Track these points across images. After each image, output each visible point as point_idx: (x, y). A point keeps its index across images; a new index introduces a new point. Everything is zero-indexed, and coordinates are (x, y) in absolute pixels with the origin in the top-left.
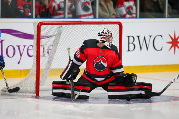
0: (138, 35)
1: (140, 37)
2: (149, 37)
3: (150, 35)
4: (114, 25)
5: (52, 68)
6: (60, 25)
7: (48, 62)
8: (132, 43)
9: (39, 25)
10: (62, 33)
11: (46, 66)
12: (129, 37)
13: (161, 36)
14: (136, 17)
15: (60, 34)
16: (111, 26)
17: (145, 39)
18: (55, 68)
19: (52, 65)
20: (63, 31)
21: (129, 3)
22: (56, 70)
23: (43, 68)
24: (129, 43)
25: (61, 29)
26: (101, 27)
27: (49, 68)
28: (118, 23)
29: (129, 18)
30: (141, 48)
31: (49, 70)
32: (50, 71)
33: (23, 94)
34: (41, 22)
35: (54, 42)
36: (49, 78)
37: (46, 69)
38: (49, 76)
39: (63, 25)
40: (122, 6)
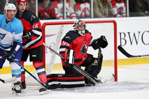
0: (129, 32)
1: (130, 34)
2: (138, 33)
3: (139, 31)
4: (109, 23)
5: (55, 63)
6: (62, 25)
7: (52, 58)
8: (123, 39)
9: (44, 26)
10: (64, 32)
11: (50, 61)
12: (120, 33)
14: (126, 16)
15: (62, 33)
16: (107, 24)
17: (134, 35)
18: (58, 62)
19: (55, 60)
20: (64, 30)
21: (120, 5)
22: (59, 64)
23: (48, 63)
24: (121, 39)
25: (63, 28)
26: (98, 26)
27: (53, 63)
28: (113, 22)
29: (120, 17)
30: (131, 43)
31: (53, 64)
32: (54, 66)
33: (31, 86)
34: (45, 23)
35: (56, 40)
36: (53, 72)
37: (50, 64)
38: (53, 70)
39: (64, 25)
40: (115, 7)
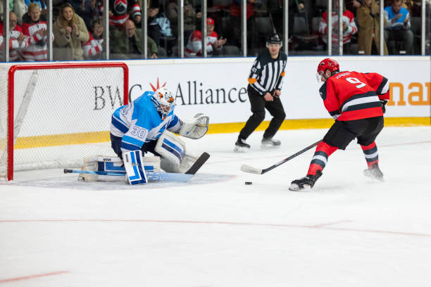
1: (111, 88)
8: (100, 97)
9: (11, 70)
13: (140, 86)
17: (118, 91)
20: (38, 79)
24: (96, 97)
28: (122, 66)
30: (113, 105)
34: (13, 67)
